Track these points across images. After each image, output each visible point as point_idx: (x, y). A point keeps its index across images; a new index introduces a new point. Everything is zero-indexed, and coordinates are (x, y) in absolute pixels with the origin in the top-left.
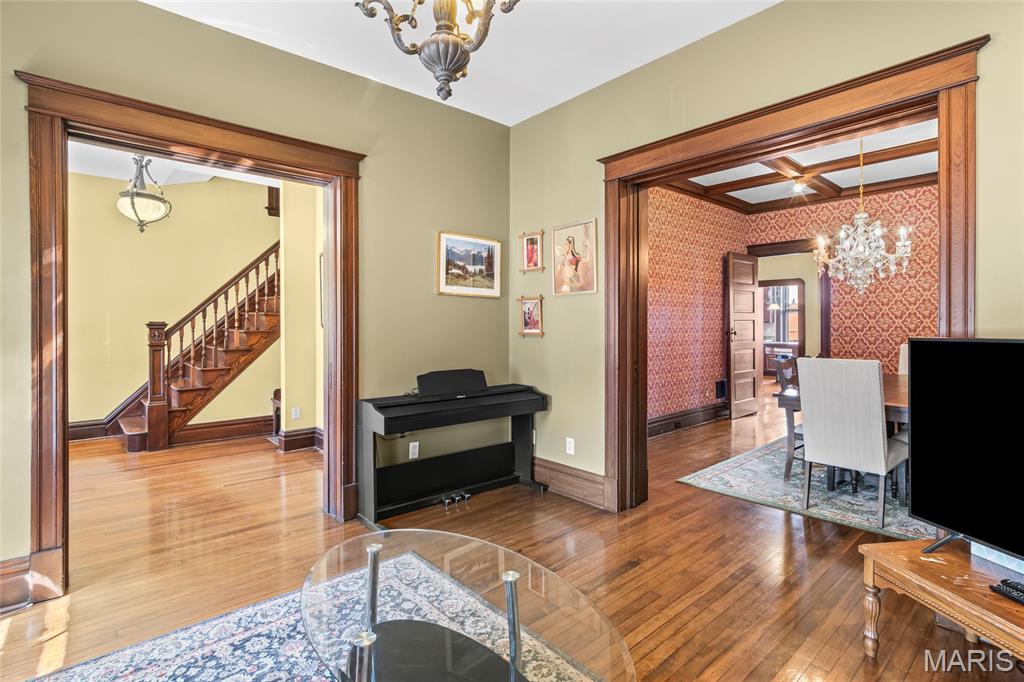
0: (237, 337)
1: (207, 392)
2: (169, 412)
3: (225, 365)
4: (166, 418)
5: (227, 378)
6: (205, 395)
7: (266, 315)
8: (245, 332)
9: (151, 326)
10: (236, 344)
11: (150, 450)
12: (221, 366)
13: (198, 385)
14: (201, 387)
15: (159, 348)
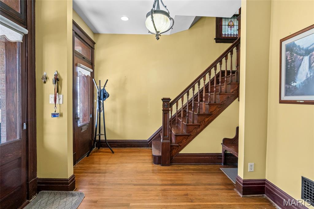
0: (204, 107)
1: (189, 137)
2: (171, 146)
3: (198, 122)
4: (170, 149)
5: (199, 130)
6: (187, 138)
7: (220, 94)
8: (209, 104)
9: (163, 100)
10: (203, 111)
11: (162, 165)
12: (196, 122)
13: (185, 132)
14: (186, 134)
15: (167, 112)
